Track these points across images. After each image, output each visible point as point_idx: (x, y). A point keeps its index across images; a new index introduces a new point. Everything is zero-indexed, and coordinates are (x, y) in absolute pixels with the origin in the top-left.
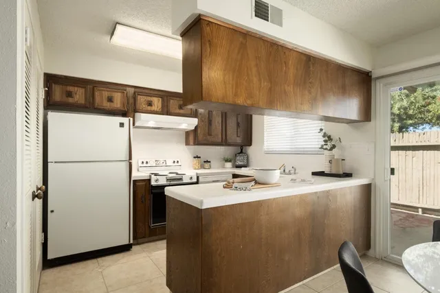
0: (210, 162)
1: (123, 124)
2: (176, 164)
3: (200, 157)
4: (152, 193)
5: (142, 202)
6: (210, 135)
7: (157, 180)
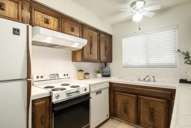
0: (89, 74)
1: (18, 30)
2: (66, 77)
3: (83, 71)
4: (53, 111)
5: (42, 123)
6: (91, 53)
7: (58, 97)
